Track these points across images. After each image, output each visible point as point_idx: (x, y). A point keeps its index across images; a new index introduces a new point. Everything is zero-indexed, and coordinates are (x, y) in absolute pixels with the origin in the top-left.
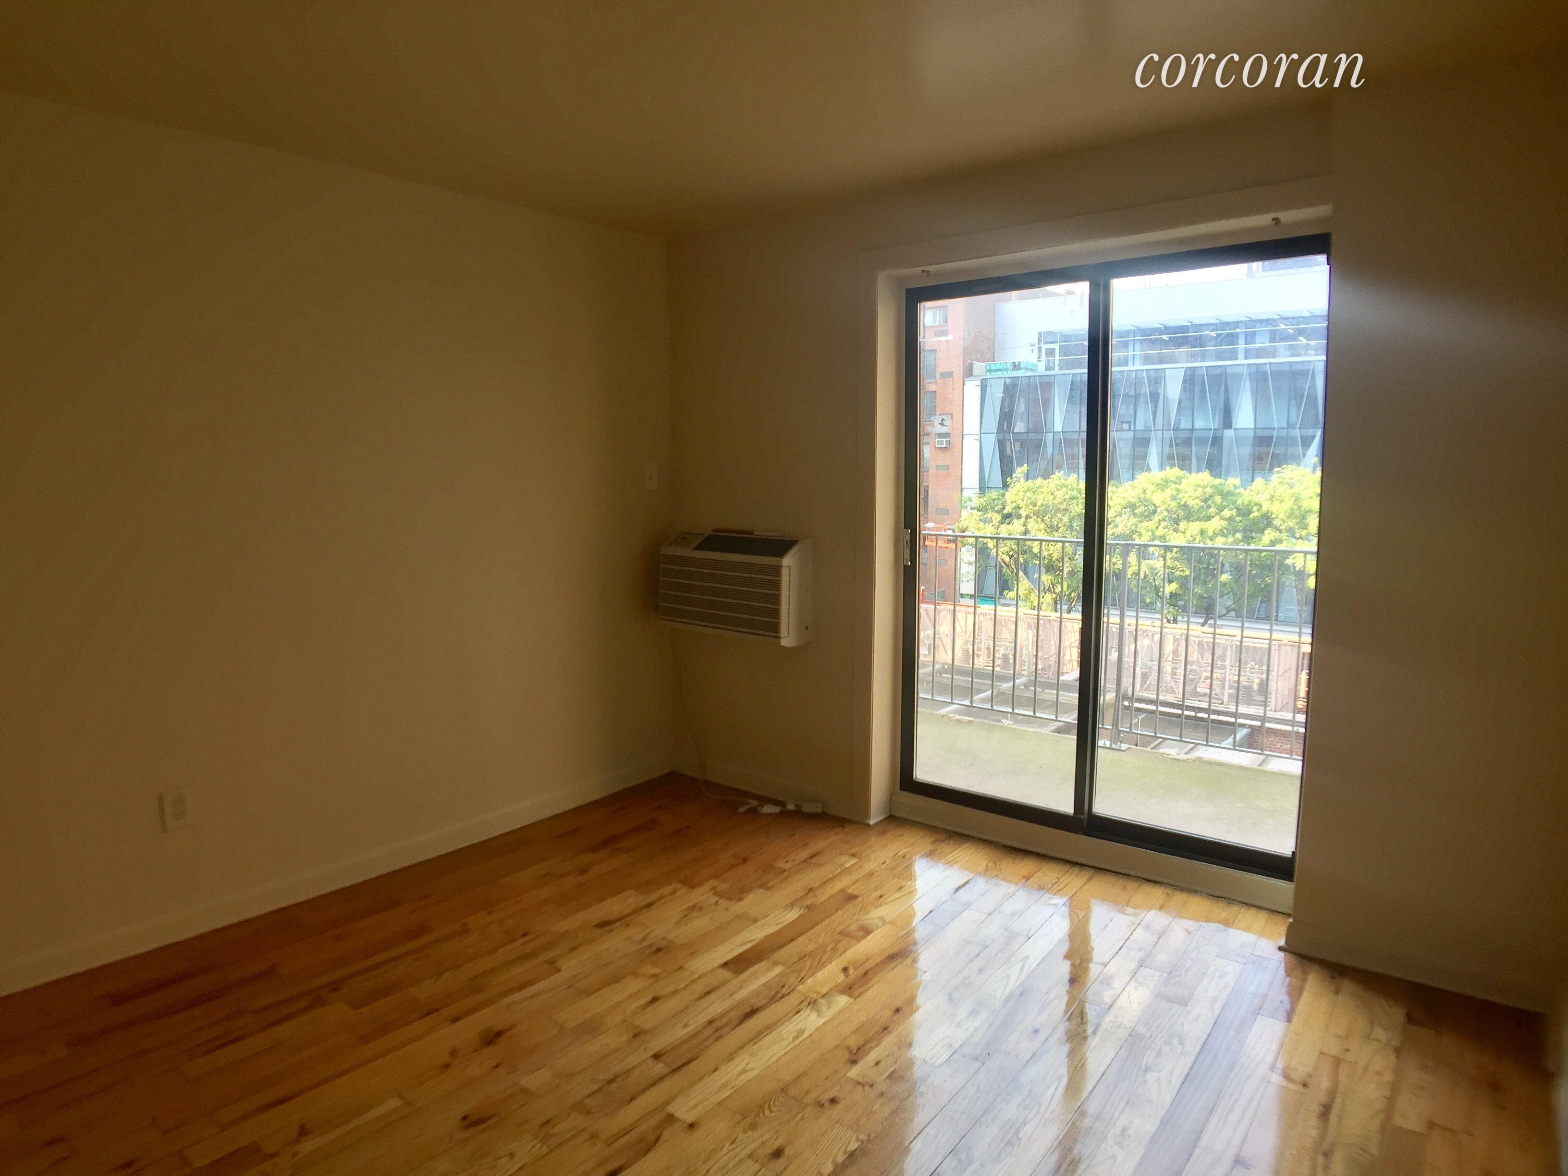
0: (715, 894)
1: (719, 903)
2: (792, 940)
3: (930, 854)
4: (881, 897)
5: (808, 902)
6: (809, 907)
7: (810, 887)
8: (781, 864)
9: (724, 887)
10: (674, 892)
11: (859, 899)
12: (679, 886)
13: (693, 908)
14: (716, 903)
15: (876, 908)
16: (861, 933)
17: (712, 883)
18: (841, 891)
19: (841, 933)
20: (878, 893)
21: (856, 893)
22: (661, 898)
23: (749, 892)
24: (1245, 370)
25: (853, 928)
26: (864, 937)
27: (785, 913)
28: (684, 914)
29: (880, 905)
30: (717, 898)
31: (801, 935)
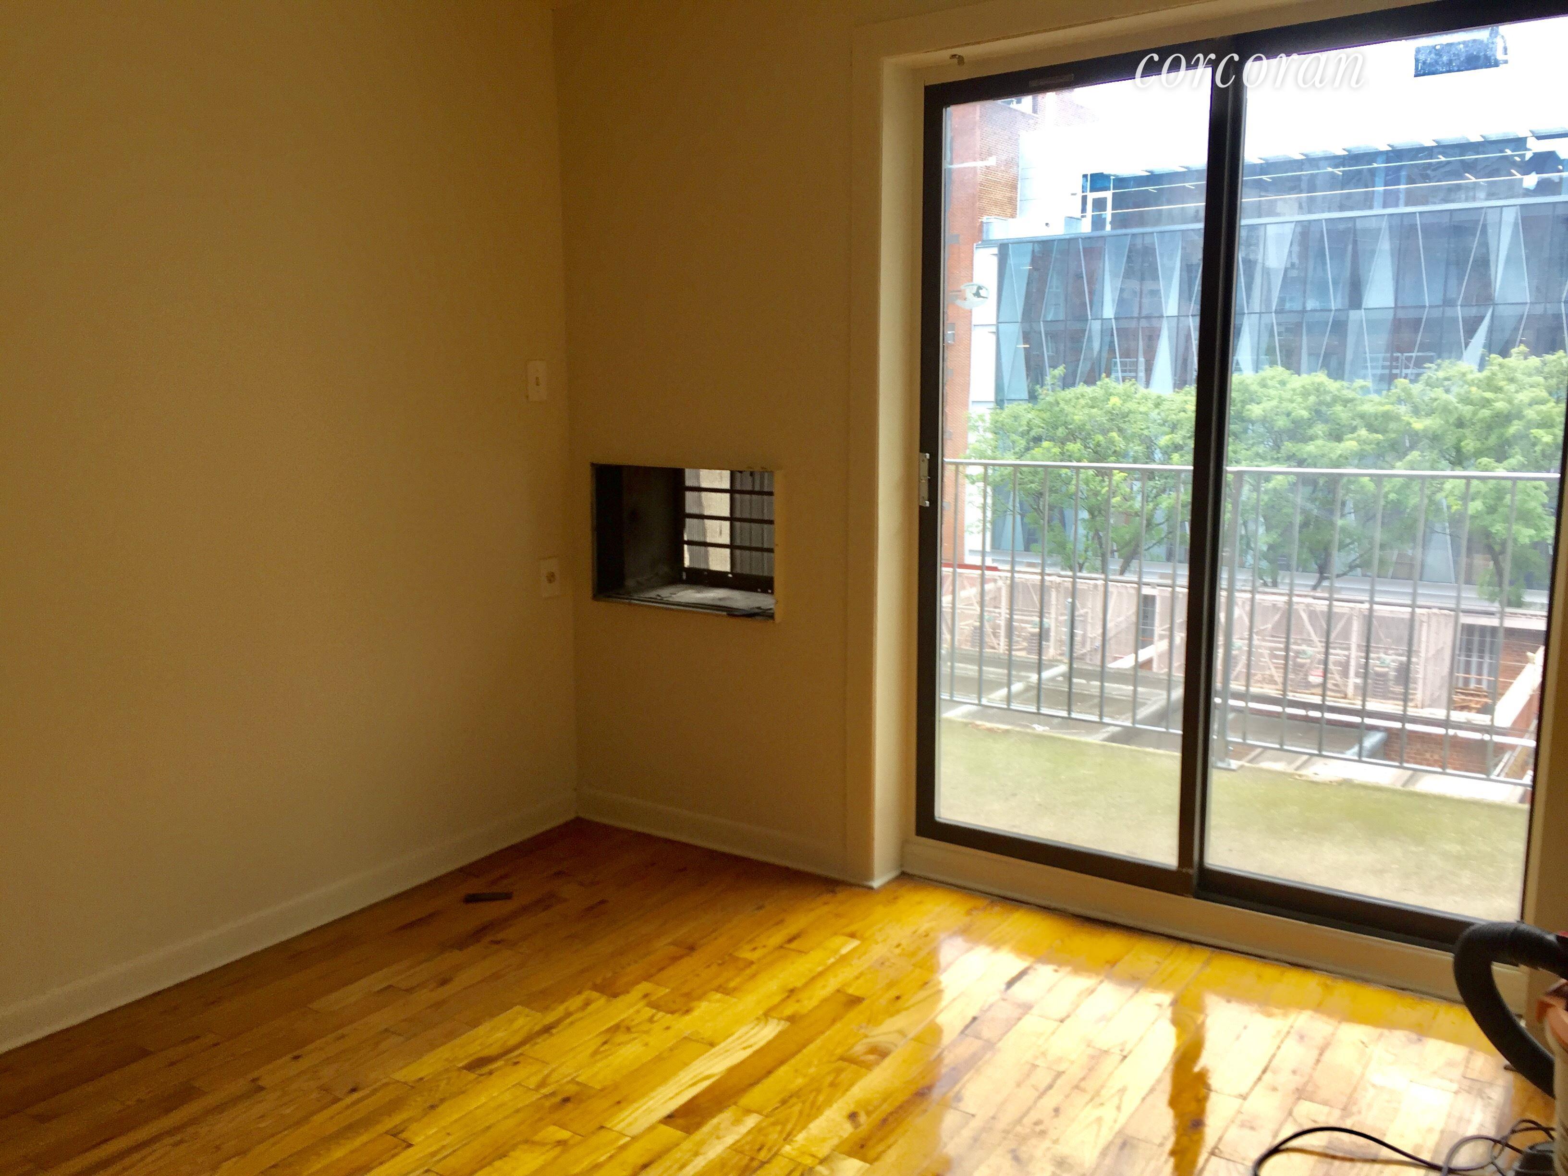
0: (651, 1005)
1: (655, 1018)
2: (769, 1072)
3: (965, 932)
4: (898, 998)
5: (788, 1011)
6: (792, 1019)
7: (791, 987)
8: (746, 954)
9: (663, 991)
10: (587, 1004)
11: (865, 1004)
12: (595, 994)
13: (615, 1029)
14: (651, 1020)
15: (892, 1015)
16: (871, 1057)
17: (645, 987)
18: (838, 991)
19: (842, 1058)
20: (893, 993)
21: (857, 993)
22: (569, 1014)
23: (700, 998)
24: (1385, 224)
25: (859, 1049)
26: (877, 1063)
27: (756, 1029)
28: (604, 1040)
29: (898, 1012)
30: (654, 1011)
31: (782, 1062)
